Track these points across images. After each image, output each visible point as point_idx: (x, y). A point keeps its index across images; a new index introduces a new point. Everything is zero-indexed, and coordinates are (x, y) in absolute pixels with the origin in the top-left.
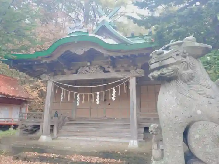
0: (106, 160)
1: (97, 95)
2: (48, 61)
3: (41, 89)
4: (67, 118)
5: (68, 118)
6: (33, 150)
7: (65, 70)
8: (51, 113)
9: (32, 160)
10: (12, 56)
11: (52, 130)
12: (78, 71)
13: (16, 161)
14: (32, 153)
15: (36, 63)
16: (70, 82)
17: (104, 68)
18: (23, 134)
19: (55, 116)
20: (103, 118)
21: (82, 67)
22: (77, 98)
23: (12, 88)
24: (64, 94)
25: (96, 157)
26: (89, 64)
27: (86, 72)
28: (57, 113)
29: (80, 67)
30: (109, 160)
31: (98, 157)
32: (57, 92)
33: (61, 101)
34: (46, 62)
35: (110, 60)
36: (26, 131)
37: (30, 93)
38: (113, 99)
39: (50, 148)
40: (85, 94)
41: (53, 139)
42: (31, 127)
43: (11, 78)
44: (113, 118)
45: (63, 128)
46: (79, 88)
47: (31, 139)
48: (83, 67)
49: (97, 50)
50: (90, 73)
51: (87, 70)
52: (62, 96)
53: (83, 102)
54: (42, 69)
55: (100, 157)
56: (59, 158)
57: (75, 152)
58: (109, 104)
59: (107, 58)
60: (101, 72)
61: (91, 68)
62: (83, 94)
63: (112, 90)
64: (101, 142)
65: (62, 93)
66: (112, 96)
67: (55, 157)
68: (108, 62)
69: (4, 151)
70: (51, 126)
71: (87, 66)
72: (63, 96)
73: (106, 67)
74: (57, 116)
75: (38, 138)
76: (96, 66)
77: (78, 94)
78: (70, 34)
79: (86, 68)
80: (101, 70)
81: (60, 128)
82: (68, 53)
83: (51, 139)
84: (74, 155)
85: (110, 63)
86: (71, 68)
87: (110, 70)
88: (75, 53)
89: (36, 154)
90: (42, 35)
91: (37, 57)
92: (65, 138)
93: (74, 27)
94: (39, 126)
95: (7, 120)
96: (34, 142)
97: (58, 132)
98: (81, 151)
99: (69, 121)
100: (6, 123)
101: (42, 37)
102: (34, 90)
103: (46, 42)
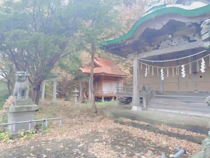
0: (194, 133)
1: (182, 68)
2: (131, 42)
3: (131, 66)
4: (154, 92)
5: (156, 92)
6: (127, 117)
7: (147, 47)
8: (138, 87)
9: (127, 125)
10: (104, 44)
11: (141, 102)
12: (159, 46)
13: (116, 123)
14: (127, 119)
15: (122, 45)
16: (154, 58)
17: (189, 38)
18: (120, 104)
19: (143, 90)
20: (194, 92)
21: (163, 41)
22: (161, 72)
23: (110, 68)
24: (148, 70)
25: (184, 130)
26: (170, 36)
27: (168, 45)
28: (144, 87)
29: (161, 42)
30: (199, 134)
31: (186, 130)
32: (142, 68)
33: (146, 76)
34: (129, 43)
35: (194, 27)
36: (122, 102)
37: (123, 71)
38: (203, 70)
39: (140, 117)
40: (168, 68)
41: (143, 110)
42: (125, 99)
43: (109, 60)
44: (207, 92)
45: (151, 101)
46: (162, 62)
47: (126, 108)
48: (165, 41)
49: (177, 20)
50: (172, 46)
51: (169, 43)
52: (146, 72)
53: (168, 76)
54: (127, 49)
55: (188, 130)
56: (148, 125)
57: (162, 123)
58: (201, 77)
59: (190, 26)
60: (185, 42)
61: (173, 40)
62: (167, 68)
63: (201, 61)
64: (191, 116)
65: (147, 69)
66: (201, 68)
67: (145, 125)
68: (192, 30)
69: (107, 115)
70: (140, 98)
71: (169, 39)
72: (148, 72)
73: (191, 36)
74: (145, 90)
75: (130, 108)
76: (179, 37)
77: (161, 68)
78: (148, 11)
79: (168, 41)
80: (185, 40)
81: (148, 100)
82: (147, 30)
83: (141, 110)
84: (161, 125)
85: (195, 31)
86: (153, 44)
87: (196, 38)
88: (154, 29)
89: (129, 120)
90: (127, 18)
91: (122, 40)
92: (154, 109)
93: (151, 3)
94: (131, 98)
95: (109, 93)
96: (128, 111)
97: (147, 104)
98: (168, 122)
99: (156, 95)
100: (108, 95)
101: (128, 20)
102: (126, 68)
103: (131, 23)
